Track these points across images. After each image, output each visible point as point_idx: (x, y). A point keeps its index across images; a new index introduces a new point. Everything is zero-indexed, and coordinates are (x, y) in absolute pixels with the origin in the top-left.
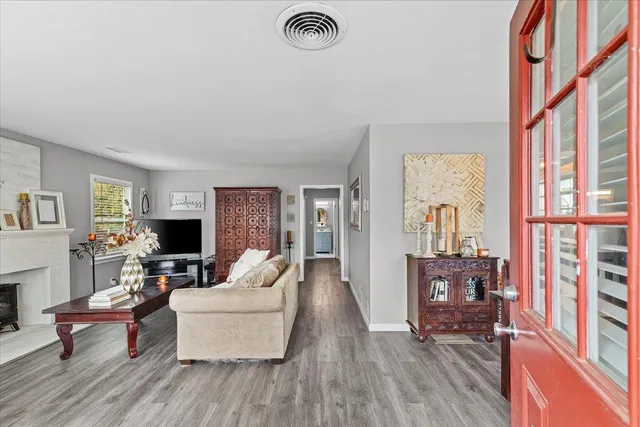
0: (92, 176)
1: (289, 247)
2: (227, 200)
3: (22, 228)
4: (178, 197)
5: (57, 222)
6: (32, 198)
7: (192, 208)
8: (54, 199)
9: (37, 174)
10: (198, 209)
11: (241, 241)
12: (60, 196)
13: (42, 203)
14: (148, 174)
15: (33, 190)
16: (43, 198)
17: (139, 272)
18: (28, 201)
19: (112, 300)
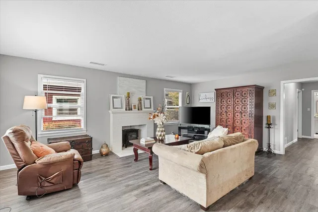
0: (165, 89)
1: (269, 128)
2: (222, 95)
3: (138, 110)
4: (203, 95)
5: (150, 108)
6: (142, 99)
7: (209, 101)
8: (150, 99)
9: (144, 90)
10: (212, 101)
11: (230, 120)
12: (152, 98)
13: (146, 101)
14: (190, 86)
15: (143, 96)
16: (146, 99)
17: (162, 131)
18: (141, 100)
19: (145, 142)
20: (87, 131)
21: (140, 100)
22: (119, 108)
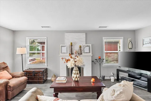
5: (89, 53)
6: (83, 47)
8: (89, 46)
9: (85, 40)
15: (83, 44)
16: (86, 46)
20: (47, 66)
21: (80, 47)
22: (65, 53)
